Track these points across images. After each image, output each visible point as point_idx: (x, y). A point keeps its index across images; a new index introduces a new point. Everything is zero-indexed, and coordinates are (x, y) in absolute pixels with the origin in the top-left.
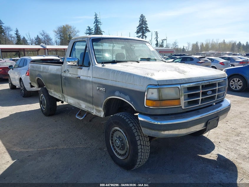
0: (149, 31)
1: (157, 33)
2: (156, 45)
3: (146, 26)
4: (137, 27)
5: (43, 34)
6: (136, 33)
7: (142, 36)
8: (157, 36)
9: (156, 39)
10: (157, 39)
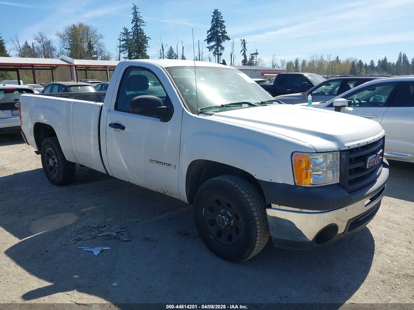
0: (228, 39)
1: (244, 43)
2: (242, 62)
3: (223, 29)
4: (208, 32)
5: (41, 38)
6: (206, 42)
7: (216, 47)
8: (245, 47)
9: (243, 52)
10: (245, 52)
